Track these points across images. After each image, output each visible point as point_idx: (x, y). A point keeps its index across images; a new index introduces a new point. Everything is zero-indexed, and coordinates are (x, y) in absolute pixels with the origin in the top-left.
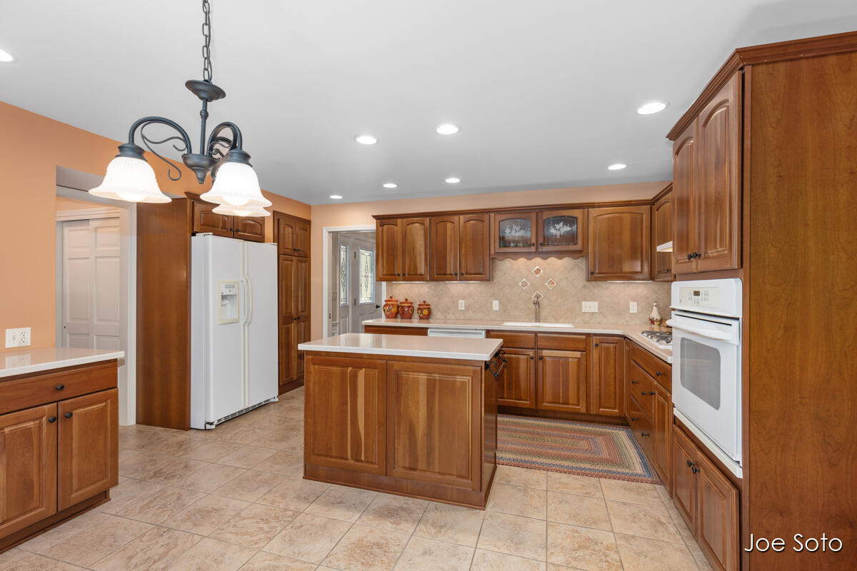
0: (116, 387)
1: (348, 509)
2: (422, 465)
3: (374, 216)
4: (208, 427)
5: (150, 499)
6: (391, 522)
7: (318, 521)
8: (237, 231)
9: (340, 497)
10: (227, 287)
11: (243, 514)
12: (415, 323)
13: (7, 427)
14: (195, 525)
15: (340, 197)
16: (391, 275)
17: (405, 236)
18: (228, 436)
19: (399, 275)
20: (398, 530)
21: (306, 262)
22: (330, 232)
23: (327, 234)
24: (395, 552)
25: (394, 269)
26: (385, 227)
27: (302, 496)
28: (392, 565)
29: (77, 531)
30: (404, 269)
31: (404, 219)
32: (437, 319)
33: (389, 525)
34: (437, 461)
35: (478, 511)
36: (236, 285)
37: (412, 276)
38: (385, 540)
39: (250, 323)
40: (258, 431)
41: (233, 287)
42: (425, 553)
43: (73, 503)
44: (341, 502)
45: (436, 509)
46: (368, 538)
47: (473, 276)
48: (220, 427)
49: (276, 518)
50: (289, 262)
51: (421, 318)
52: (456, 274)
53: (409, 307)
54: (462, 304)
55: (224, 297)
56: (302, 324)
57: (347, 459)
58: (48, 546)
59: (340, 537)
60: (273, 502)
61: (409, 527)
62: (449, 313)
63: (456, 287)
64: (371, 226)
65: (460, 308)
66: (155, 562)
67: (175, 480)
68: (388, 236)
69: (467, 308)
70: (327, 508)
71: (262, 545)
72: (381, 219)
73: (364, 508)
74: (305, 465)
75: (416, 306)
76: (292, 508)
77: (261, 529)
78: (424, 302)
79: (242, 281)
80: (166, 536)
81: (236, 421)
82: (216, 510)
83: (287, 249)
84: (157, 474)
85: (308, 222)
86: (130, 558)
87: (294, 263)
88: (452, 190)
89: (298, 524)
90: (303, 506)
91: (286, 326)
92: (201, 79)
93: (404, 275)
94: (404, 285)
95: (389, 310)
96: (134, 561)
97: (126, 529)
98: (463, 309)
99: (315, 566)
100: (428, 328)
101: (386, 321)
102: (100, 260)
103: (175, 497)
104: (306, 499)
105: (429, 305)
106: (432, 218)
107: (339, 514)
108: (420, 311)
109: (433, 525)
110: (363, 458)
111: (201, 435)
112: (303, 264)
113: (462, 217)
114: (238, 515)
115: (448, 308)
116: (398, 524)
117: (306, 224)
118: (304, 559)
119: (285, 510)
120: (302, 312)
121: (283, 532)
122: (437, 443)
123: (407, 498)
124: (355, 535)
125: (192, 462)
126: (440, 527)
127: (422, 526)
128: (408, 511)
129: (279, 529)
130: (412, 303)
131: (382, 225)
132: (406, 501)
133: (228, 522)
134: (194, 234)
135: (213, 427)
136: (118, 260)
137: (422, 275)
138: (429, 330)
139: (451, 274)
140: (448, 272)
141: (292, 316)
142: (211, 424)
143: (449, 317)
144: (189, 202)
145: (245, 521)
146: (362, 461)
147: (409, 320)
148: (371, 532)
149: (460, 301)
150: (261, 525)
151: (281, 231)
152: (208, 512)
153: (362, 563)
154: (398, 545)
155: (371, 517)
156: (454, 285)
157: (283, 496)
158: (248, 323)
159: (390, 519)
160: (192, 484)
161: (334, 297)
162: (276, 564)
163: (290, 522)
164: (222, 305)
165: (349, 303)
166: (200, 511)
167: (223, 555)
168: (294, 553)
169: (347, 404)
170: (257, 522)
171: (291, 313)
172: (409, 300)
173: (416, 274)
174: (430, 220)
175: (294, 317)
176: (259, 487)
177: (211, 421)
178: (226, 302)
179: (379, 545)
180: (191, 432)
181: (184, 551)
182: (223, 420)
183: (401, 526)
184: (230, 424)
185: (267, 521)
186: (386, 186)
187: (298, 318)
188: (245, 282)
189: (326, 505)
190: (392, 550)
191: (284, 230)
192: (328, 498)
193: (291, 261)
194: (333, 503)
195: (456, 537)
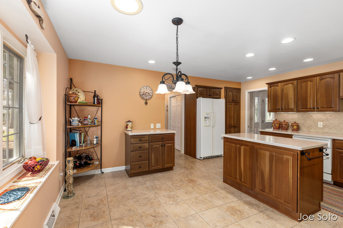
0: (174, 140)
1: (234, 196)
2: (267, 190)
3: (267, 84)
4: (201, 159)
5: (181, 173)
6: (248, 207)
7: (222, 195)
8: (211, 95)
9: (233, 192)
10: (206, 114)
11: (201, 185)
12: (289, 132)
13: (154, 145)
14: (189, 182)
15: (251, 78)
16: (275, 109)
17: (282, 91)
18: (205, 163)
19: (279, 109)
20: (250, 210)
21: (238, 105)
22: (248, 92)
23: (247, 93)
24: (245, 216)
25: (277, 107)
26: (272, 88)
27: (220, 187)
28: (242, 219)
29: (165, 174)
30: (282, 106)
31: (282, 83)
32: (303, 131)
33: (247, 207)
34: (274, 191)
35: (295, 221)
36: (209, 114)
37: (288, 110)
38: (243, 211)
39: (214, 127)
40: (215, 164)
41: (208, 114)
42: (257, 222)
43: (165, 167)
44: (232, 193)
45: (272, 211)
46: (237, 208)
47: (326, 109)
48: (204, 160)
49: (210, 189)
50: (231, 105)
51: (293, 130)
52: (314, 108)
53: (286, 124)
54: (320, 124)
55: (205, 118)
56: (236, 129)
57: (237, 179)
58: (160, 175)
59: (227, 203)
60: (211, 185)
61: (256, 212)
62: (312, 129)
63: (316, 115)
64: (266, 88)
65: (319, 126)
66: (177, 187)
67: (188, 170)
68: (273, 91)
69: (324, 127)
70: (227, 193)
71: (202, 194)
72: (270, 85)
73: (241, 199)
74: (224, 177)
75: (290, 124)
76: (215, 188)
77: (204, 190)
78: (295, 122)
79: (212, 112)
80: (182, 182)
81: (210, 159)
82: (195, 181)
83: (230, 100)
84: (185, 167)
85: (240, 89)
86: (173, 184)
87: (233, 106)
88: (309, 64)
89: (215, 194)
90: (219, 189)
91: (229, 129)
92: (176, 61)
93: (282, 109)
94: (284, 114)
95: (275, 125)
96: (174, 185)
97: (174, 178)
98: (322, 127)
99: (215, 207)
100: (293, 135)
101: (273, 130)
102: (178, 107)
103: (187, 174)
104: (221, 188)
105: (298, 124)
106: (299, 81)
107: (230, 196)
108: (292, 127)
109: (267, 215)
110: (243, 181)
111: (199, 161)
112: (237, 106)
113: (318, 78)
114: (200, 184)
115: (311, 126)
116: (251, 208)
117: (239, 90)
118: (213, 203)
119: (213, 188)
120: (236, 124)
121: (210, 194)
122: (274, 183)
123: (260, 202)
124: (233, 204)
125: (193, 167)
126: (269, 217)
127: (261, 214)
128: (258, 207)
129: (209, 192)
130: (288, 123)
131: (270, 87)
132: (259, 203)
133: (197, 185)
134: (197, 98)
135: (202, 159)
136: (180, 107)
137: (292, 109)
138: (293, 136)
139: (310, 108)
140: (308, 107)
141: (232, 126)
142: (201, 158)
143: (312, 130)
144: (196, 88)
145: (201, 187)
146: (242, 182)
147: (286, 131)
148: (239, 206)
149: (319, 123)
150: (205, 189)
151: (228, 94)
152: (193, 181)
153: (231, 213)
154: (247, 215)
155: (241, 202)
156: (315, 114)
157: (214, 185)
158: (213, 127)
159: (249, 206)
160: (192, 173)
161: (251, 119)
162: (205, 201)
163: (213, 192)
164: (205, 120)
165: (260, 122)
166: (191, 180)
167: (192, 192)
168: (211, 200)
169: (237, 158)
170: (204, 188)
171: (231, 124)
172: (286, 121)
173: (289, 109)
174: (297, 81)
175: (233, 126)
176: (208, 179)
177: (201, 157)
178: (206, 119)
179: (239, 211)
180: (196, 159)
181: (184, 187)
182: (205, 158)
183: (252, 210)
184: (207, 160)
185: (207, 189)
186: (270, 69)
187: (235, 127)
188: (212, 113)
189: (227, 192)
190: (244, 215)
191: (229, 93)
192: (228, 190)
193: (232, 105)
194: (229, 193)
195: (276, 224)
